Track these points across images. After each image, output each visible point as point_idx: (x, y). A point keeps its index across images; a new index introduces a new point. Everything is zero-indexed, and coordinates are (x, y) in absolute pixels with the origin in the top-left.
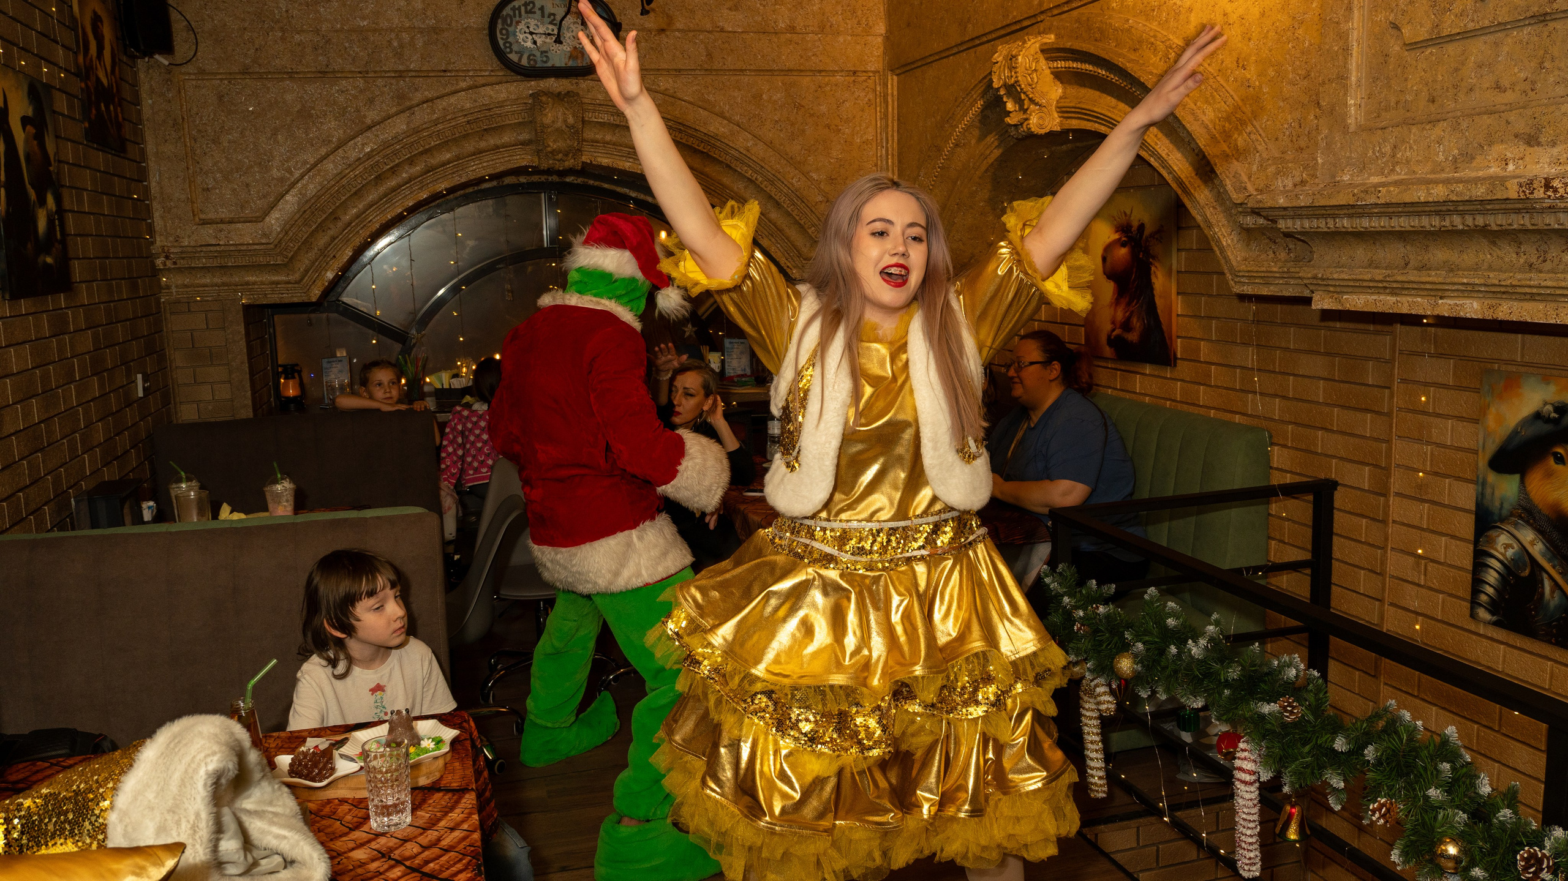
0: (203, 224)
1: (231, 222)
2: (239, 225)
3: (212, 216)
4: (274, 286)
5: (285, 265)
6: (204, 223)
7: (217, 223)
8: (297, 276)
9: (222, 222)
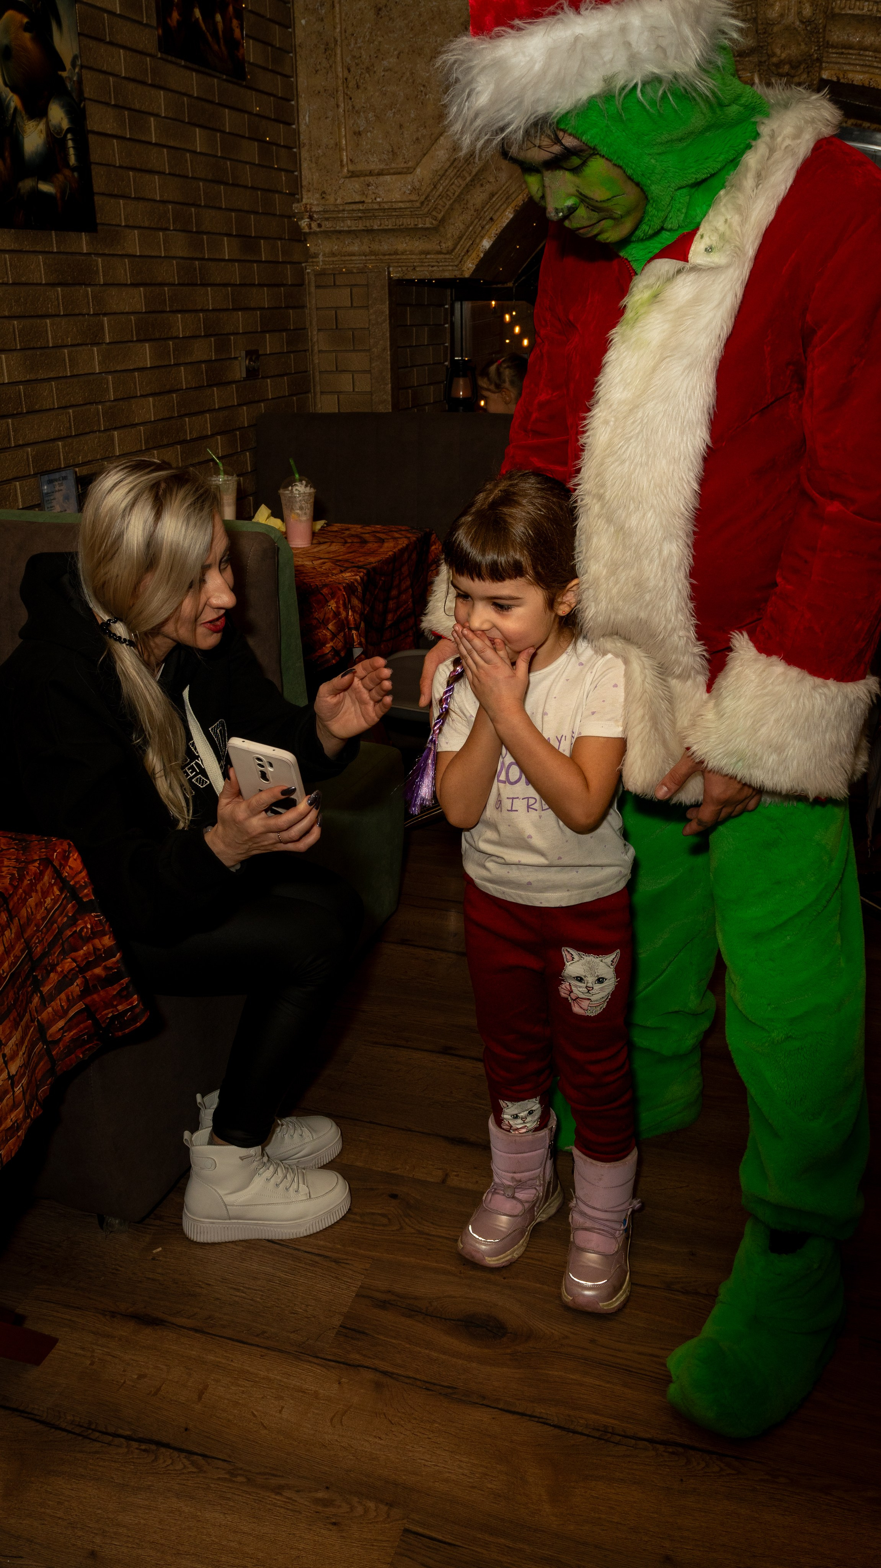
0: (351, 177)
1: (381, 173)
2: (388, 178)
3: (360, 167)
4: (423, 256)
5: (435, 229)
6: (353, 175)
7: (366, 175)
8: (450, 244)
9: (371, 174)
